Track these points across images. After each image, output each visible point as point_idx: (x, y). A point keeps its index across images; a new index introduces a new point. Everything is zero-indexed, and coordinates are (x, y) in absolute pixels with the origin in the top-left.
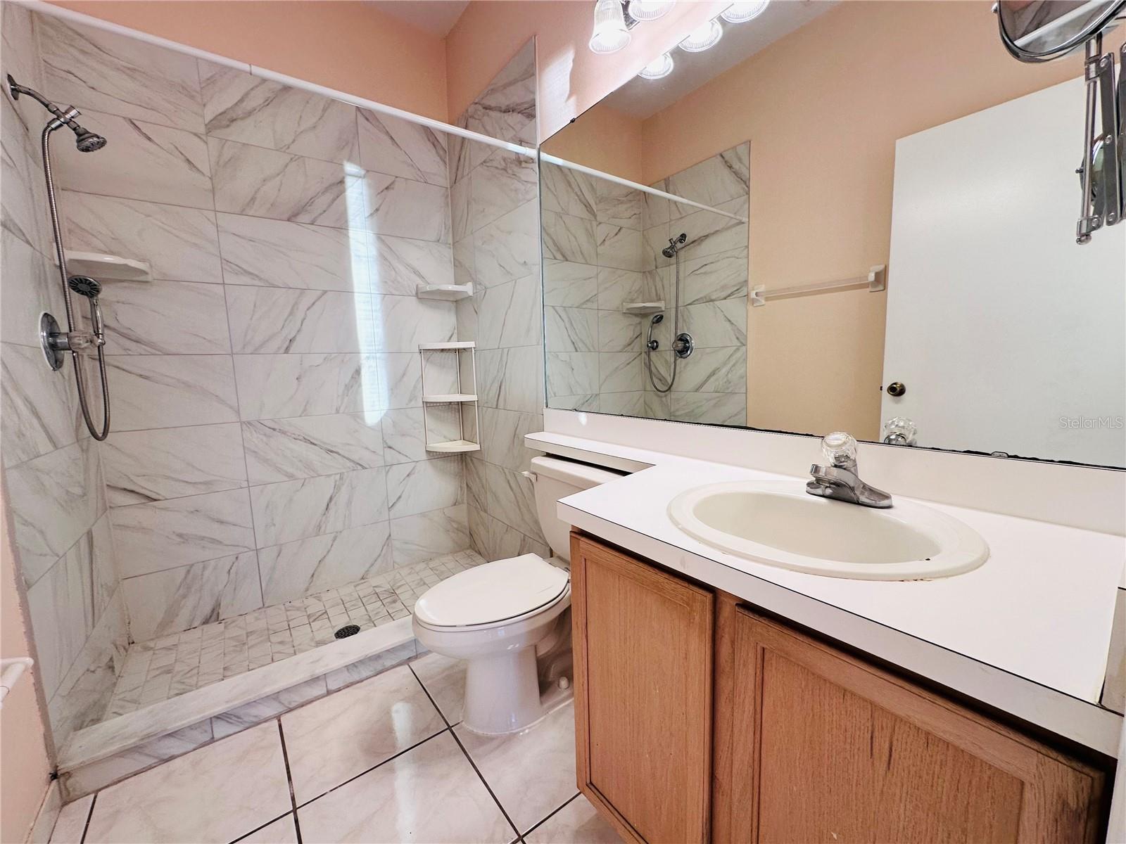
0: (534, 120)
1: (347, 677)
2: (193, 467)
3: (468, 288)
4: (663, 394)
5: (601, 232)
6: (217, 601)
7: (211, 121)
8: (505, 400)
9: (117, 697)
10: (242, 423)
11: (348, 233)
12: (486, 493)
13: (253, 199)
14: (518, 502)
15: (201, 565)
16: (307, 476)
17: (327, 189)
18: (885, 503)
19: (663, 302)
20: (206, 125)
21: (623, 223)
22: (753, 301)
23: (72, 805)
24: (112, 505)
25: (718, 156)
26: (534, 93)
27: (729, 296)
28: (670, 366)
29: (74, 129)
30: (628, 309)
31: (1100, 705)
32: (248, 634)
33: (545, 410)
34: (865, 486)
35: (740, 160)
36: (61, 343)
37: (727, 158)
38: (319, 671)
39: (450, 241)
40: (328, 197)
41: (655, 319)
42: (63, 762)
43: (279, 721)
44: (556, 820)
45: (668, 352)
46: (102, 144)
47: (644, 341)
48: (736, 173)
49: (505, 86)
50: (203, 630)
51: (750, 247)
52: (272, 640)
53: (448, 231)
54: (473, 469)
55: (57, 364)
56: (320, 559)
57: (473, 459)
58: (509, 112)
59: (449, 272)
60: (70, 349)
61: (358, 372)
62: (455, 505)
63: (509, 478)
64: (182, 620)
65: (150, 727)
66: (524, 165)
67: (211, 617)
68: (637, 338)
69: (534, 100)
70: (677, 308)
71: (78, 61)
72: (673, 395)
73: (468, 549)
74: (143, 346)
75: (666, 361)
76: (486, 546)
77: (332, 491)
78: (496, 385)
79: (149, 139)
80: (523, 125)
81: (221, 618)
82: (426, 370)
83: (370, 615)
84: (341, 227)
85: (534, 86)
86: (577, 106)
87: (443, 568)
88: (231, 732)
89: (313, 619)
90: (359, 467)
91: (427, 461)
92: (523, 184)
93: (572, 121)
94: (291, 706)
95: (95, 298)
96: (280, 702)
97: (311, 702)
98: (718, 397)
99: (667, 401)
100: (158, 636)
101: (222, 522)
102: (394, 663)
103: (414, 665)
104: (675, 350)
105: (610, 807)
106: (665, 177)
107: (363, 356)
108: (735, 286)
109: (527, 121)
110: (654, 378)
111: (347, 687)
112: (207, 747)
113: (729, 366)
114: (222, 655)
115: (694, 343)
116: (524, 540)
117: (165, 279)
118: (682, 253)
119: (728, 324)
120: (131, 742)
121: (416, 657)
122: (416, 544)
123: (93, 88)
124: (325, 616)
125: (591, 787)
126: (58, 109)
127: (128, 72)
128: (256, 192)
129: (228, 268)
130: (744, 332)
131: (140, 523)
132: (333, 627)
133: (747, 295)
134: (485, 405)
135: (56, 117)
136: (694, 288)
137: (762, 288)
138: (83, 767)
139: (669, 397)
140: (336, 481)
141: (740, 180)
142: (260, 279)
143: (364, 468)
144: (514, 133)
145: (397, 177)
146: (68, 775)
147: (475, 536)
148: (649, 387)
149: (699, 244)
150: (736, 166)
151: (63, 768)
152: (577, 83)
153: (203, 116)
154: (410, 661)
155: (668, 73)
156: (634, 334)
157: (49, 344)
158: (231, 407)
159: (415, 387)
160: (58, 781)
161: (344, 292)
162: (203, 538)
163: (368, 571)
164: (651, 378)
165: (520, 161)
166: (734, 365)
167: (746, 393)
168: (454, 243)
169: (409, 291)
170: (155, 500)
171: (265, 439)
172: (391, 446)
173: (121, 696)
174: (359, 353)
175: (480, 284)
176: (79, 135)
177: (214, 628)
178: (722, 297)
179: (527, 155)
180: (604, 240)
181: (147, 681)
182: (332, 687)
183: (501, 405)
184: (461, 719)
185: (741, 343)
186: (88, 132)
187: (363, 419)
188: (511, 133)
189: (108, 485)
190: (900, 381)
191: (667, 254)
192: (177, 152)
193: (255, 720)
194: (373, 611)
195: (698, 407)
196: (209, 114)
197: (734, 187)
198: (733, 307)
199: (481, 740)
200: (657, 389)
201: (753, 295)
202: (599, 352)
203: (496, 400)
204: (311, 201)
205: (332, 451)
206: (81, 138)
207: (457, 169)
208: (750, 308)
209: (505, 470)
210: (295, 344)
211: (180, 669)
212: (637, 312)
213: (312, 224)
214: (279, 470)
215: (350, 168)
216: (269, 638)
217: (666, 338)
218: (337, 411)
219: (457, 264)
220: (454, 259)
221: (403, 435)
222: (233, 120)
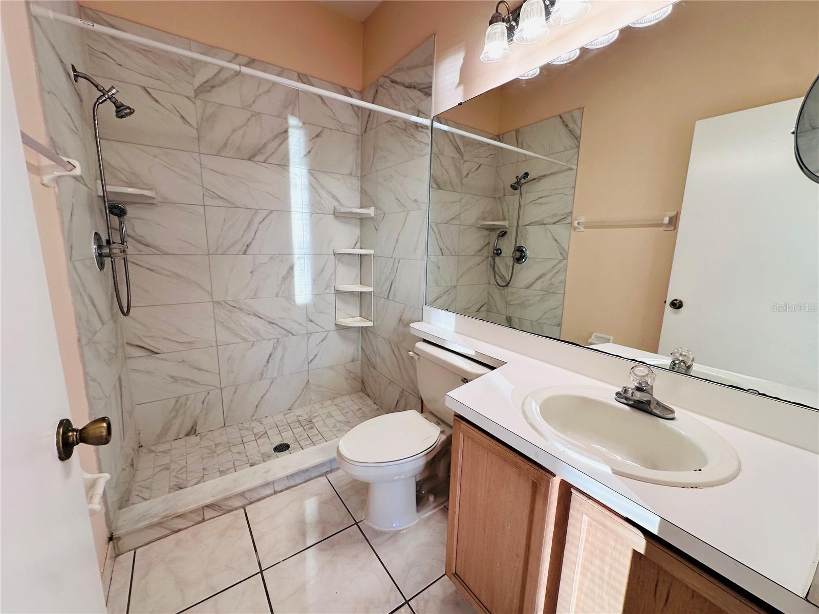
0: (430, 98)
1: (288, 483)
2: (182, 332)
3: (371, 211)
4: (502, 288)
5: (465, 168)
6: (195, 421)
7: (198, 87)
8: (394, 295)
9: (137, 485)
10: (214, 302)
11: (289, 168)
12: (376, 355)
13: (225, 145)
14: (399, 366)
15: (185, 397)
16: (255, 340)
17: (276, 137)
18: (671, 416)
19: (507, 221)
20: (195, 91)
21: (481, 161)
22: (575, 228)
23: (121, 557)
24: (129, 356)
25: (558, 117)
26: (431, 78)
27: (557, 222)
28: (509, 268)
29: (114, 103)
30: (482, 225)
31: (806, 599)
32: (217, 445)
33: (425, 307)
34: (658, 403)
35: (575, 121)
36: (105, 253)
37: (564, 119)
38: (270, 479)
39: (359, 175)
40: (277, 142)
41: (501, 234)
42: (116, 530)
43: (245, 510)
44: (429, 592)
45: (509, 258)
46: (132, 113)
47: (491, 248)
48: (571, 131)
49: (409, 68)
50: (186, 440)
51: (576, 188)
52: (232, 450)
53: (358, 167)
54: (367, 337)
55: (101, 265)
56: (261, 396)
57: (368, 331)
58: (411, 88)
59: (356, 198)
60: (110, 256)
61: (292, 268)
62: (353, 361)
63: (394, 348)
64: (172, 434)
65: (166, 511)
66: (420, 129)
67: (191, 432)
68: (486, 245)
69: (431, 83)
70: (517, 227)
71: (111, 45)
72: (510, 289)
73: (360, 392)
74: (151, 249)
75: (507, 265)
76: (374, 391)
77: (271, 350)
78: (388, 284)
79: (157, 101)
80: (422, 100)
81: (197, 433)
82: (338, 267)
83: (296, 436)
84: (284, 165)
85: (432, 73)
86: (464, 93)
87: (343, 405)
88: (215, 516)
89: (257, 437)
90: (290, 335)
91: (336, 332)
92: (419, 144)
93: (460, 104)
94: (252, 501)
95: (122, 217)
96: (245, 498)
97: (264, 498)
98: (543, 295)
99: (504, 293)
100: (157, 443)
101: (199, 369)
102: (317, 474)
103: (329, 476)
104: (513, 257)
105: (468, 590)
106: (516, 128)
107: (296, 257)
108: (562, 215)
109: (424, 97)
110: (497, 276)
111: (287, 489)
112: (199, 525)
113: (553, 272)
114: (201, 459)
115: (528, 253)
116: (403, 393)
117: (166, 202)
118: (524, 187)
119: (555, 243)
120: (156, 520)
121: (331, 471)
122: (326, 388)
123: (120, 65)
124: (266, 435)
125: (456, 575)
126: (104, 89)
127: (144, 52)
128: (227, 139)
129: (207, 194)
130: (567, 250)
131: (147, 368)
132: (272, 444)
133: (571, 223)
134: (379, 295)
135: (102, 94)
136: (532, 213)
137: (582, 219)
138: (128, 534)
139: (506, 290)
140: (274, 344)
141: (573, 136)
142: (229, 202)
143: (293, 335)
144: (414, 104)
145: (324, 128)
146: (119, 538)
147: (365, 383)
148: (493, 281)
149: (538, 181)
150: (571, 125)
151: (116, 534)
152: (465, 78)
153: (192, 84)
154: (327, 474)
155: (534, 76)
156: (484, 243)
157: (98, 253)
158: (208, 292)
159: (330, 279)
160: (113, 542)
161: (285, 211)
162: (187, 379)
163: (292, 405)
164: (495, 275)
165: (417, 126)
166: (557, 273)
167: (564, 294)
168: (361, 177)
169: (329, 211)
170: (157, 353)
171: (228, 313)
172: (312, 320)
173: (139, 484)
174: (293, 255)
175: (380, 209)
176: (117, 107)
177: (193, 439)
178: (552, 222)
179: (423, 124)
180: (468, 174)
181: (154, 475)
182: (277, 489)
183: (391, 297)
184: (363, 518)
185: (564, 258)
186: (124, 105)
187: (294, 301)
188: (410, 105)
189: (127, 343)
190: (679, 298)
191: (514, 187)
192: (175, 111)
193: (230, 508)
194: (297, 434)
195: (527, 300)
196: (197, 82)
197: (568, 141)
198: (560, 230)
199: (378, 534)
200: (498, 284)
201: (575, 224)
202: (459, 256)
203: (387, 293)
204: (265, 146)
205: (272, 323)
206: (119, 109)
207: (367, 123)
208: (572, 232)
209: (391, 342)
210: (250, 248)
211: (174, 468)
212: (488, 227)
213: (264, 162)
214: (237, 335)
215: (293, 121)
216: (230, 449)
217: (507, 247)
218: (277, 295)
219: (363, 192)
220: (361, 188)
221: (320, 313)
222: (213, 87)
